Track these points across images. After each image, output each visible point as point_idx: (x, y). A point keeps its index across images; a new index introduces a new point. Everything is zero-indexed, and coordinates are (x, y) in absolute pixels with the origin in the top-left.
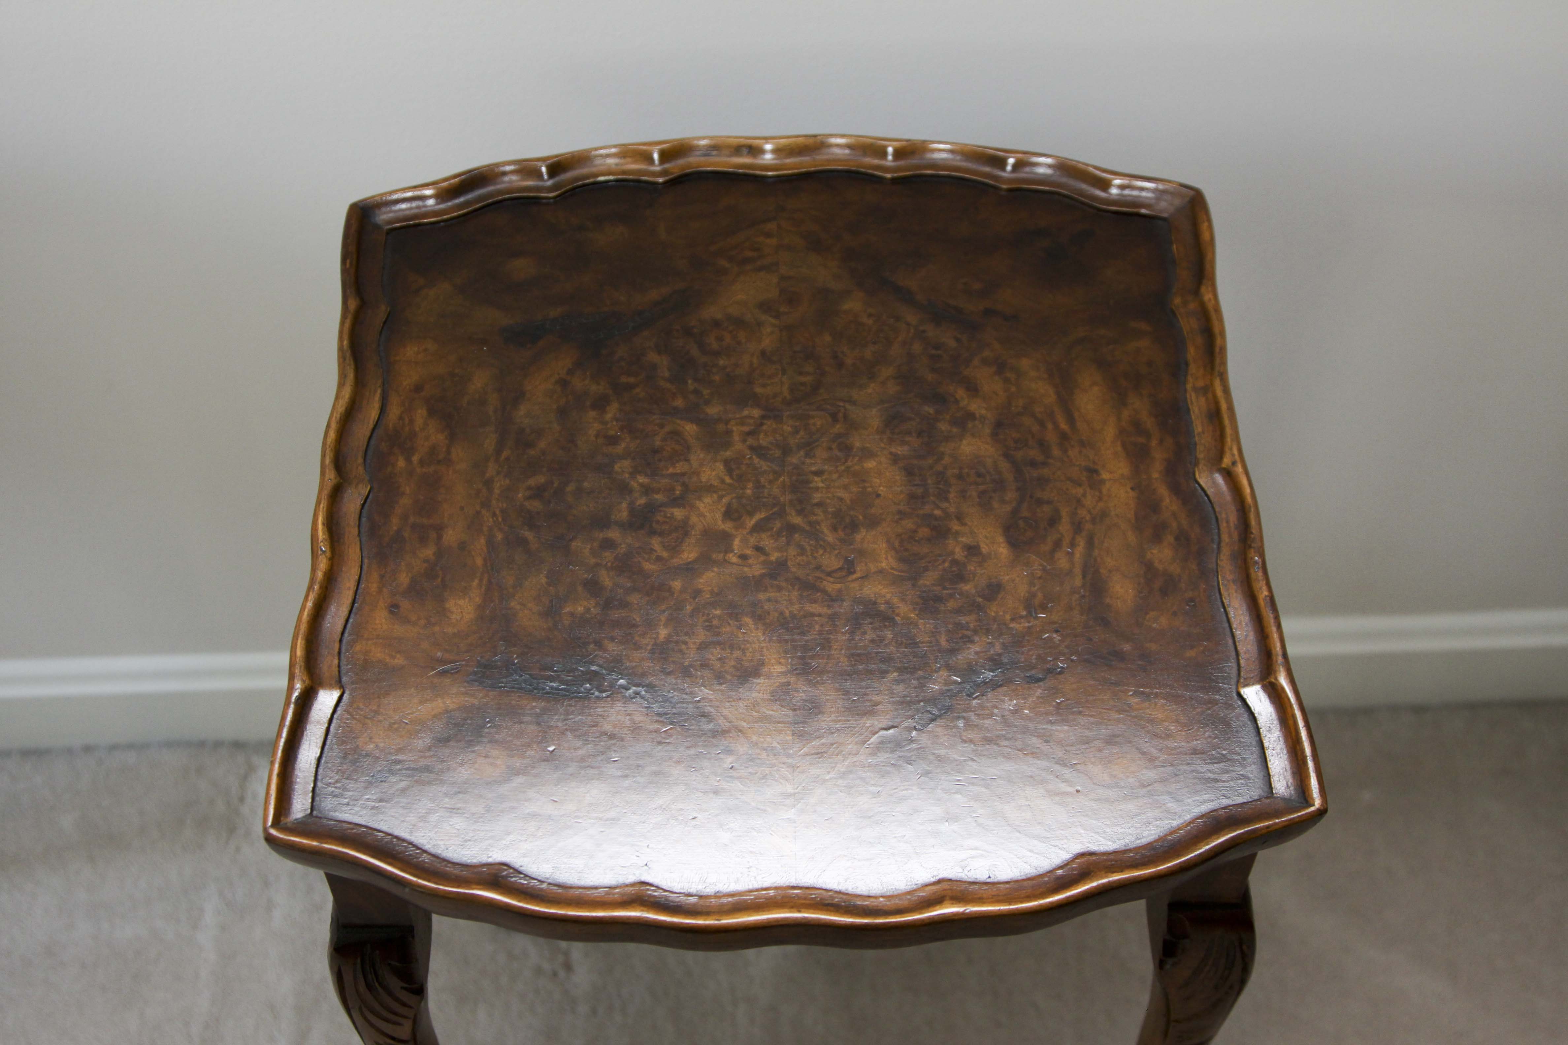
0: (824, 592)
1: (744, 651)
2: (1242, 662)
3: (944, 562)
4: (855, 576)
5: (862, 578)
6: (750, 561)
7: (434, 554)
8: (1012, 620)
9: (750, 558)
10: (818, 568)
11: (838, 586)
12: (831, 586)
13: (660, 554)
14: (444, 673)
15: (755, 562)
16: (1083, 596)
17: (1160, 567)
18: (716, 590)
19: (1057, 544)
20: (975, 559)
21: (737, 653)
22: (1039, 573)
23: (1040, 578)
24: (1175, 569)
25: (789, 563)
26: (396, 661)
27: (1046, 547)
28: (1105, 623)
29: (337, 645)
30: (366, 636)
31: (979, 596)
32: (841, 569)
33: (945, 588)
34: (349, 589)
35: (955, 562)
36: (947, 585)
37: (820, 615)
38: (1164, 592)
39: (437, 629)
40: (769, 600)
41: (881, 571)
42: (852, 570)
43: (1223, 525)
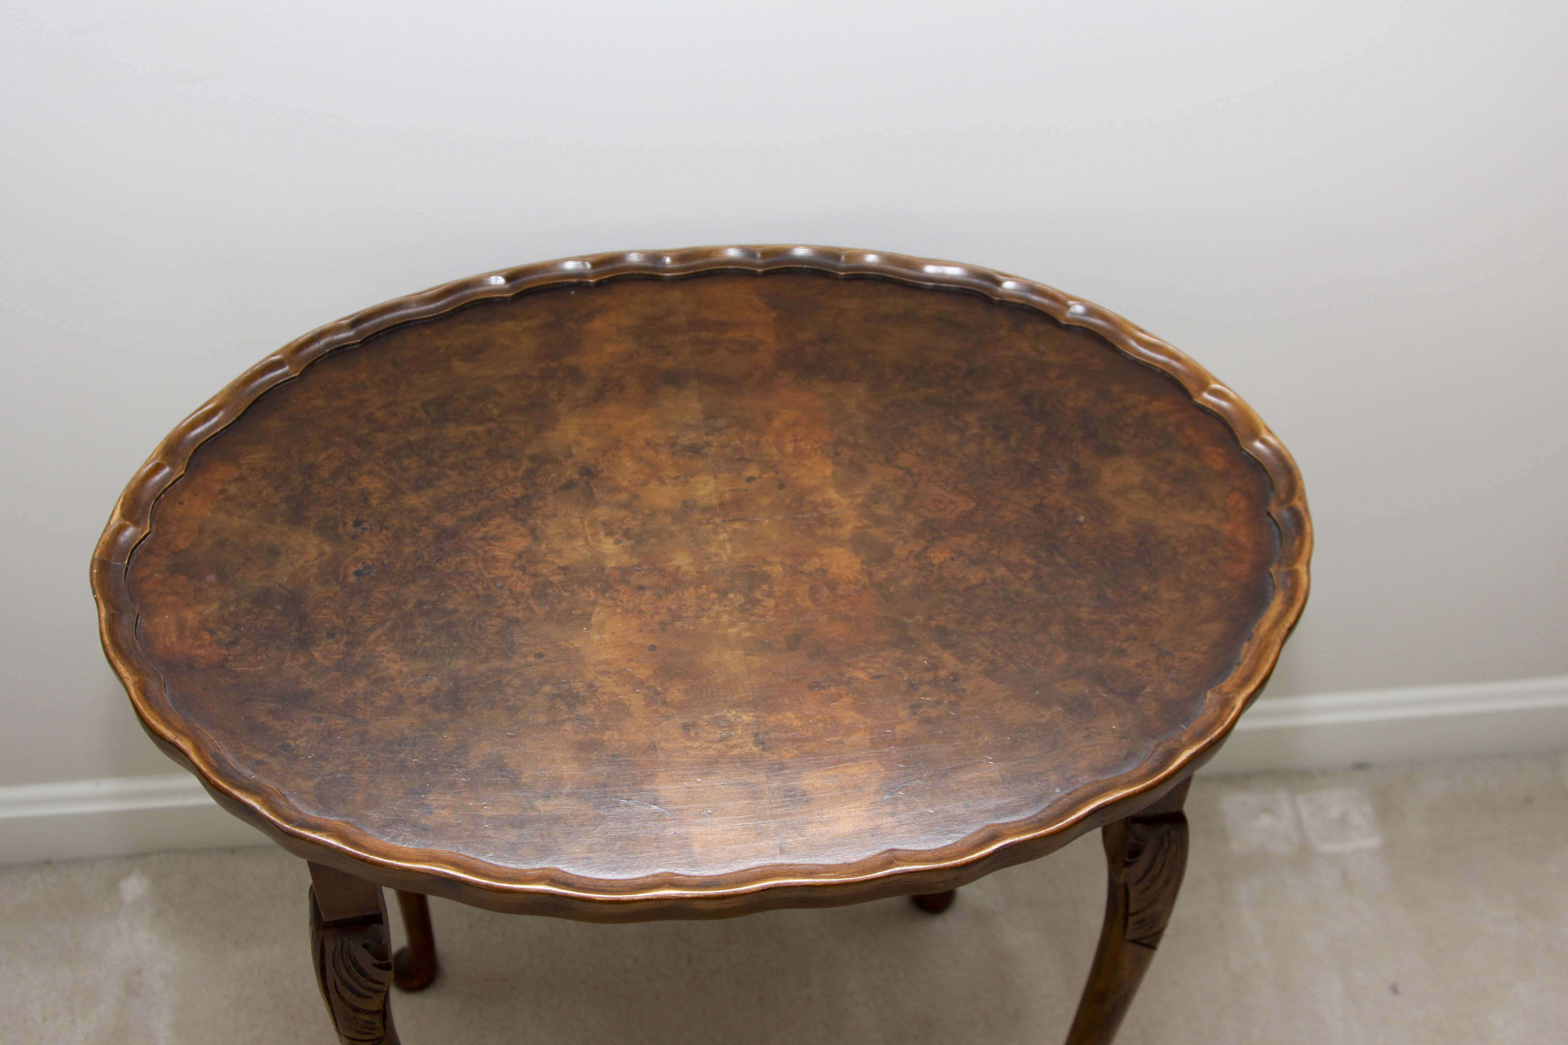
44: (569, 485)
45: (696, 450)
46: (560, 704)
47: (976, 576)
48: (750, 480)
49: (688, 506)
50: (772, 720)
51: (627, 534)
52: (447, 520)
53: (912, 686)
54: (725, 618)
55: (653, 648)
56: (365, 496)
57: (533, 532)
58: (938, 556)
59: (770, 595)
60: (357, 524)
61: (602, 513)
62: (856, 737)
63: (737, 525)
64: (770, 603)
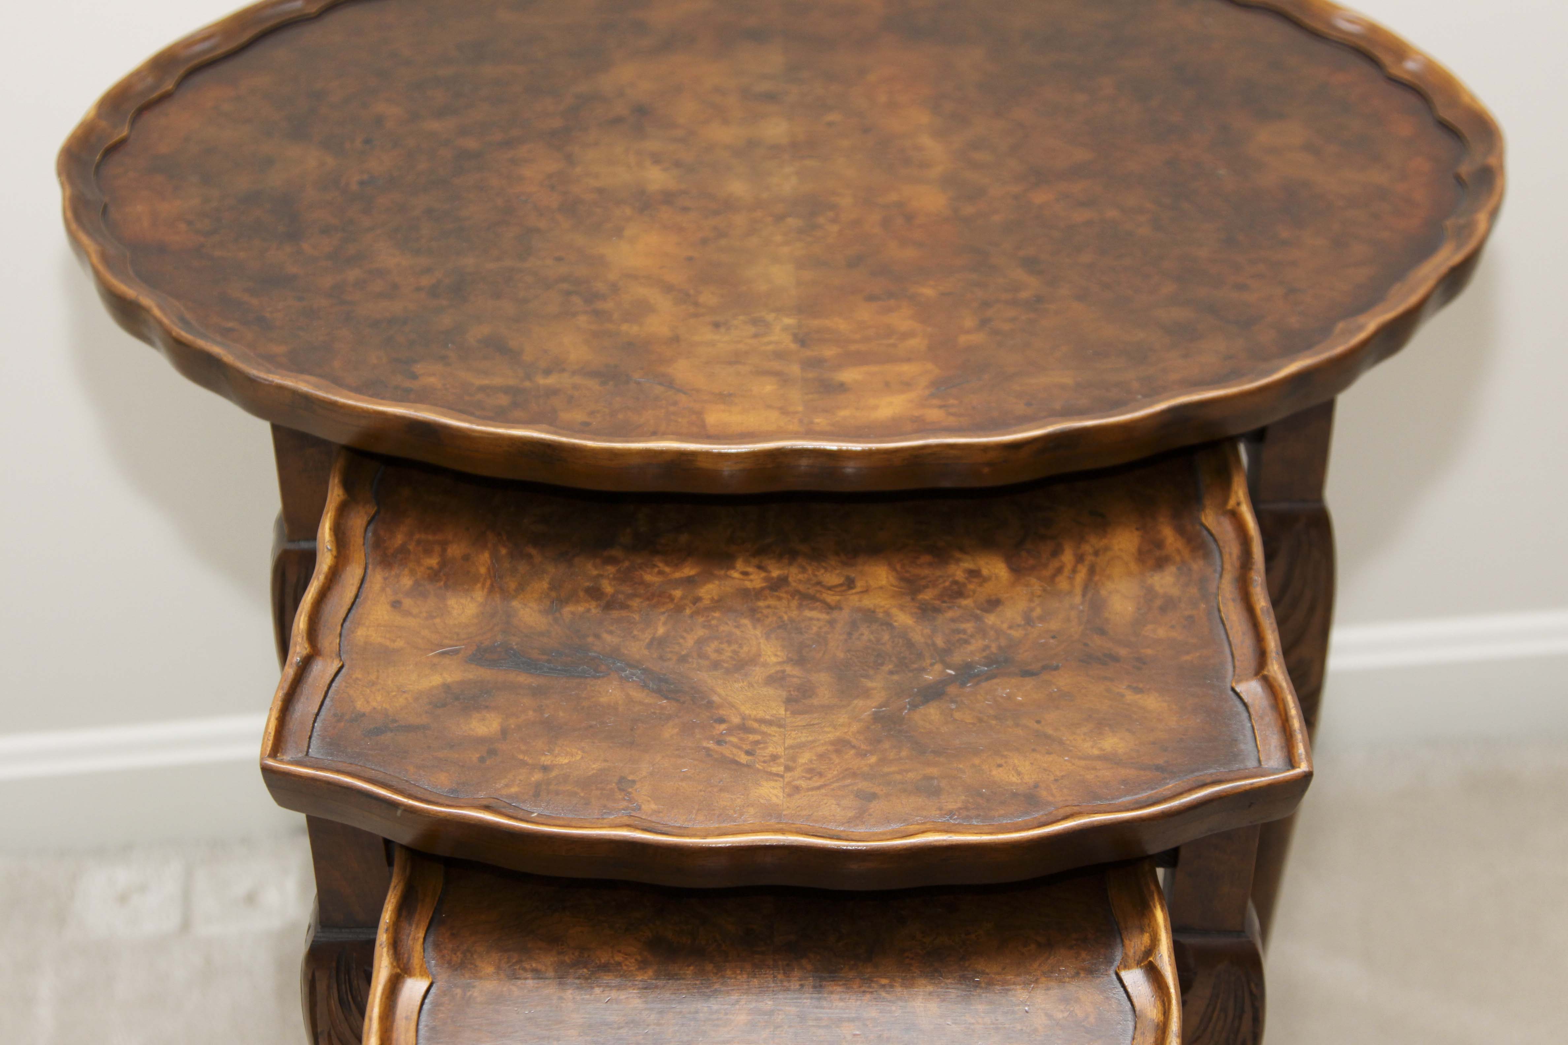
0: (824, 602)
1: (741, 646)
2: (1237, 663)
3: (944, 582)
4: (854, 591)
5: (862, 592)
6: (752, 577)
7: (438, 563)
8: (1010, 627)
9: (752, 574)
10: (819, 583)
11: (838, 598)
12: (831, 598)
13: (661, 569)
14: (443, 654)
15: (756, 577)
16: (1082, 611)
17: (1161, 591)
18: (716, 598)
19: (1059, 570)
20: (975, 580)
21: (735, 647)
22: (1039, 593)
23: (1040, 596)
24: (1175, 592)
25: (790, 579)
26: (396, 644)
27: (1047, 573)
28: (1102, 632)
29: (339, 627)
30: (367, 624)
31: (978, 609)
32: (841, 585)
33: (944, 602)
34: (353, 585)
35: (955, 582)
36: (946, 599)
37: (818, 620)
38: (1163, 609)
39: (437, 620)
40: (769, 607)
41: (881, 588)
42: (852, 586)
43: (1226, 557)
44: (618, 121)
45: (771, 97)
46: (576, 300)
47: (1080, 216)
48: (830, 124)
49: (752, 144)
50: (816, 323)
51: (678, 164)
52: (471, 144)
53: (986, 304)
54: (779, 238)
55: (690, 259)
56: (379, 121)
57: (570, 159)
58: (1040, 197)
59: (834, 221)
60: (367, 141)
61: (652, 145)
62: (913, 342)
63: (809, 163)
64: (835, 228)
